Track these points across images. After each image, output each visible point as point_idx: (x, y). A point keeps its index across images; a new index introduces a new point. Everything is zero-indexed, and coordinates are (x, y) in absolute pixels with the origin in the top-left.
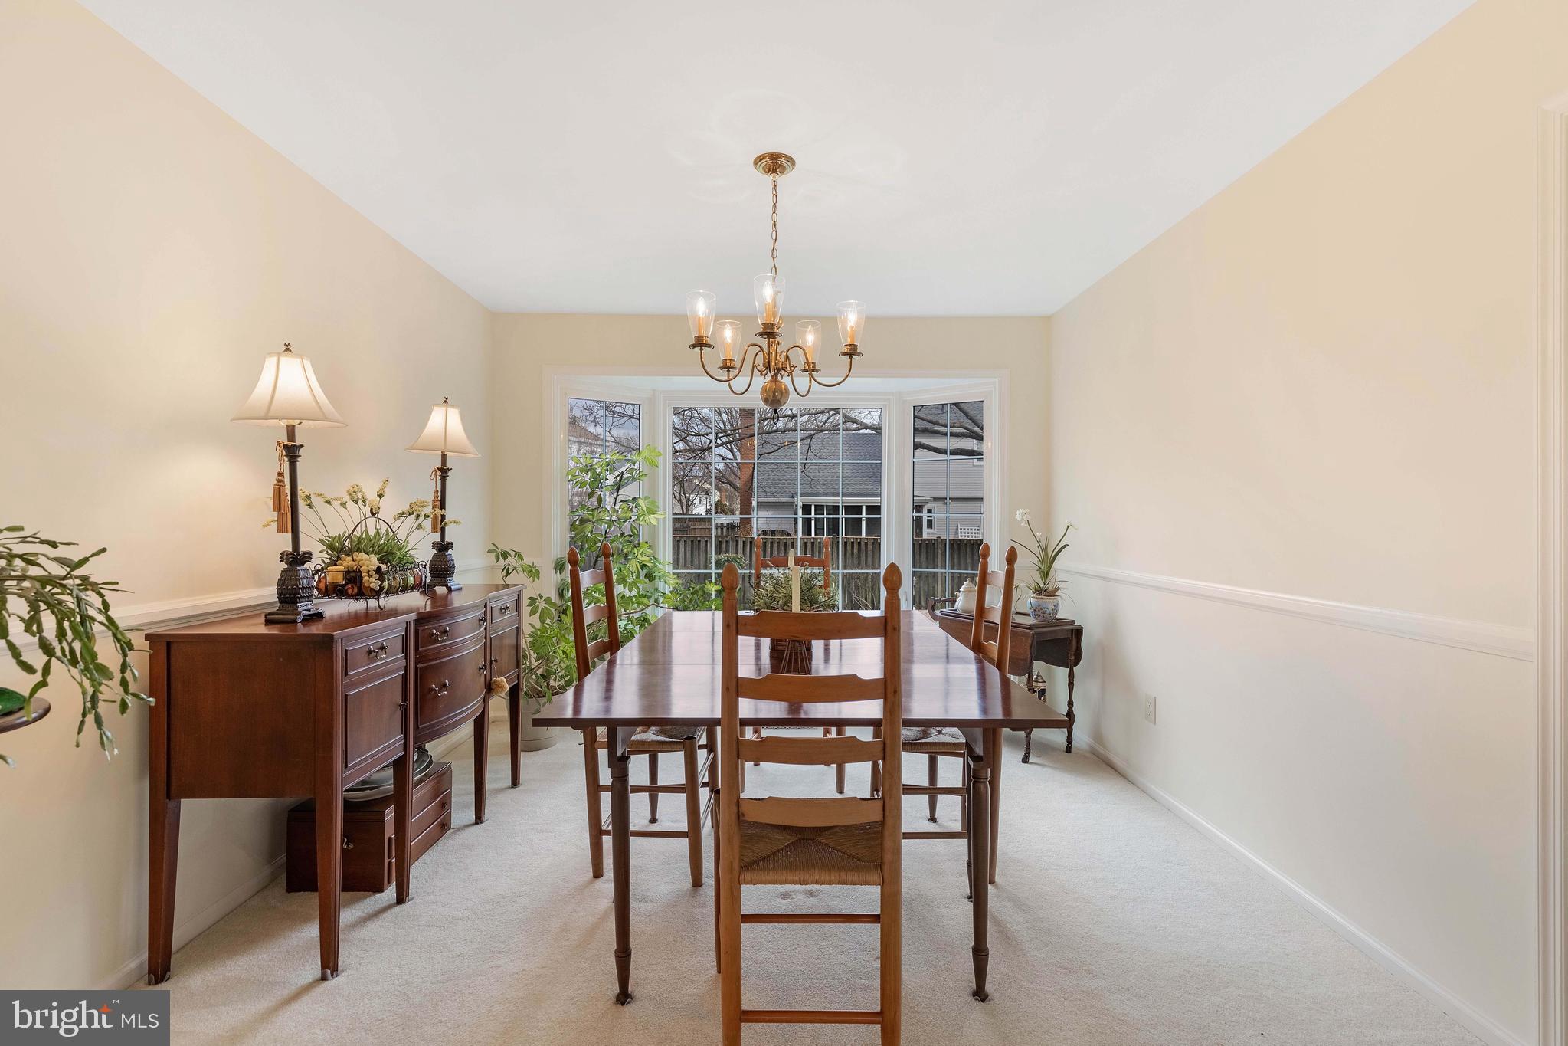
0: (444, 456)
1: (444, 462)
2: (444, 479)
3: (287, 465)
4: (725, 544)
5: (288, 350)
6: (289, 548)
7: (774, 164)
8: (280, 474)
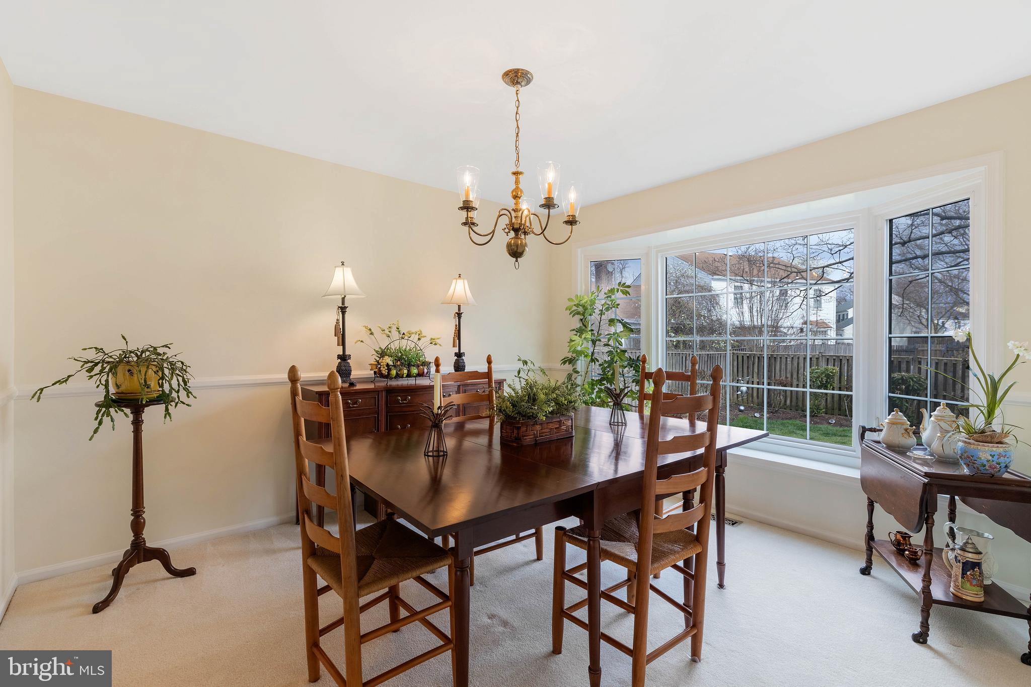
0: (459, 306)
1: (459, 310)
2: (459, 318)
3: (341, 315)
4: (905, 363)
5: (343, 264)
6: (341, 353)
7: (516, 77)
8: (338, 320)
